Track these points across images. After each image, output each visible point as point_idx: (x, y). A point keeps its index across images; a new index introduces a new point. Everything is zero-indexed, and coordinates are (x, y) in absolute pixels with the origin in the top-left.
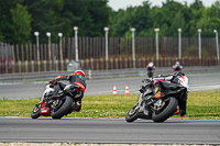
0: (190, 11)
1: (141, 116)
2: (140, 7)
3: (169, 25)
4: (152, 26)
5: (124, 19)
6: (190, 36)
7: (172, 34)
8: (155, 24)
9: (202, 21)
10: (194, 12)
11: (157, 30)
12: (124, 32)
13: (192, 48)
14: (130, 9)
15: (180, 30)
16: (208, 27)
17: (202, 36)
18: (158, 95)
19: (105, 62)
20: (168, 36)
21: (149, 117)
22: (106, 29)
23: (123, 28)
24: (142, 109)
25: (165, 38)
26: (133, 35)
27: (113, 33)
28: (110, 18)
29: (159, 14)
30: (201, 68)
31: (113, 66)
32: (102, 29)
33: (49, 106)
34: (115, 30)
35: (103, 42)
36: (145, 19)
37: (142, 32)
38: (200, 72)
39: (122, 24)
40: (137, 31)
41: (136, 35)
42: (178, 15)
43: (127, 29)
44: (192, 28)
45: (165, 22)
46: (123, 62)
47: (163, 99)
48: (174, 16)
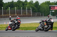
0: (24, 3)
1: (40, 30)
2: (11, 2)
3: (19, 6)
4: (14, 7)
5: (7, 5)
6: (24, 9)
7: (19, 9)
8: (15, 6)
9: (27, 6)
10: (25, 3)
11: (16, 8)
12: (7, 8)
13: (25, 12)
14: (9, 3)
15: (21, 8)
16: (29, 7)
17: (27, 9)
18: (45, 24)
19: (2, 16)
20: (18, 9)
21: (43, 30)
22: (2, 8)
23: (7, 7)
24: (41, 28)
25: (18, 10)
26: (9, 9)
27: (4, 9)
28: (3, 5)
29: (16, 4)
30: (27, 17)
31: (4, 17)
32: (1, 8)
33: (11, 27)
34: (5, 8)
35: (2, 11)
36: (13, 5)
37: (12, 8)
38: (27, 18)
39: (7, 6)
40: (11, 8)
41: (10, 9)
42: (21, 4)
43: (8, 8)
44: (25, 7)
45: (18, 6)
46: (7, 16)
47: (47, 25)
48: (20, 4)
